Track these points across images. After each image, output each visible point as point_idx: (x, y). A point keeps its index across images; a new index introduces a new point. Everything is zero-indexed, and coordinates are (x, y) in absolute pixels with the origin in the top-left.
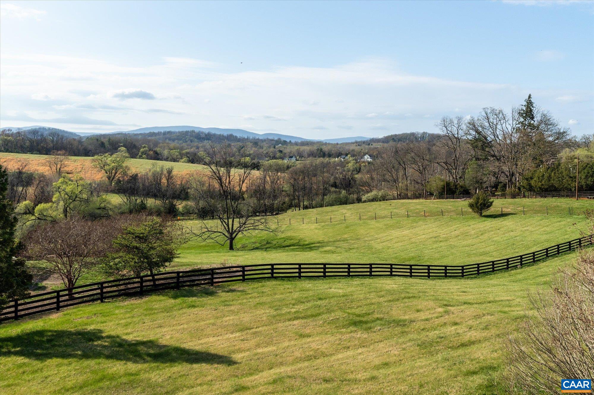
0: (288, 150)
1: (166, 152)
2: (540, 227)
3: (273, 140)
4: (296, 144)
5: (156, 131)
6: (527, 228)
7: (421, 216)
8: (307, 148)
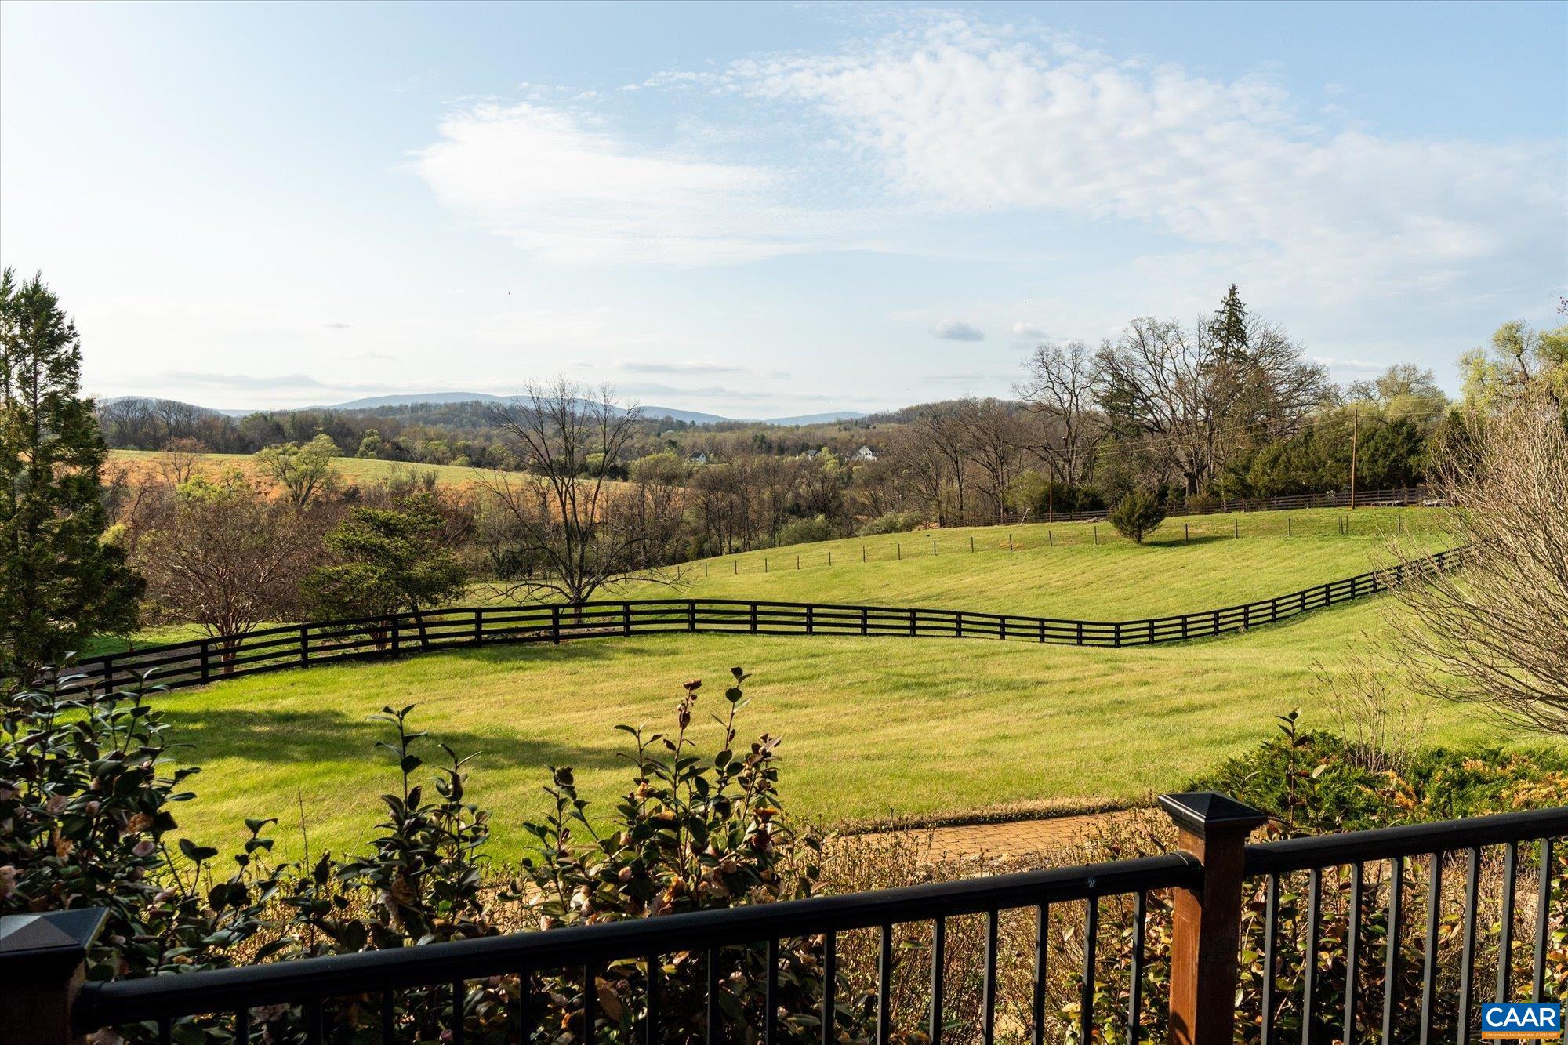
0: (686, 440)
1: (419, 446)
2: (1277, 560)
3: (655, 421)
4: (707, 428)
5: (395, 404)
6: (1248, 563)
7: (1004, 548)
8: (731, 437)
